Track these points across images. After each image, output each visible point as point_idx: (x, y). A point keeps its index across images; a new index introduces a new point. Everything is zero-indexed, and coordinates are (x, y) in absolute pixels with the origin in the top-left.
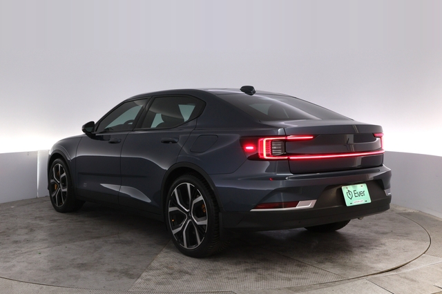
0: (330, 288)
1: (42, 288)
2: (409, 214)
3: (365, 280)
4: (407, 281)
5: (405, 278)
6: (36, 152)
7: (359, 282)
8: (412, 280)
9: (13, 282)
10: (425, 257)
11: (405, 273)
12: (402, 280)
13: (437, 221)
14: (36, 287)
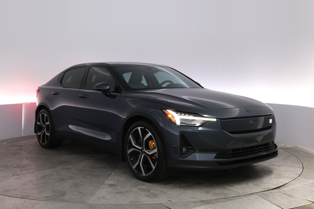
0: (231, 201)
1: (25, 201)
2: (288, 148)
3: (256, 196)
4: (286, 196)
5: (285, 194)
6: (21, 104)
7: (252, 197)
8: (290, 196)
9: (5, 197)
10: (298, 179)
11: (284, 191)
12: (283, 195)
13: (308, 153)
14: (22, 201)
